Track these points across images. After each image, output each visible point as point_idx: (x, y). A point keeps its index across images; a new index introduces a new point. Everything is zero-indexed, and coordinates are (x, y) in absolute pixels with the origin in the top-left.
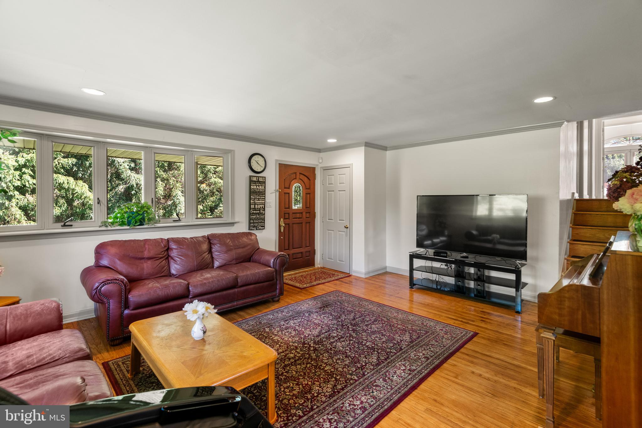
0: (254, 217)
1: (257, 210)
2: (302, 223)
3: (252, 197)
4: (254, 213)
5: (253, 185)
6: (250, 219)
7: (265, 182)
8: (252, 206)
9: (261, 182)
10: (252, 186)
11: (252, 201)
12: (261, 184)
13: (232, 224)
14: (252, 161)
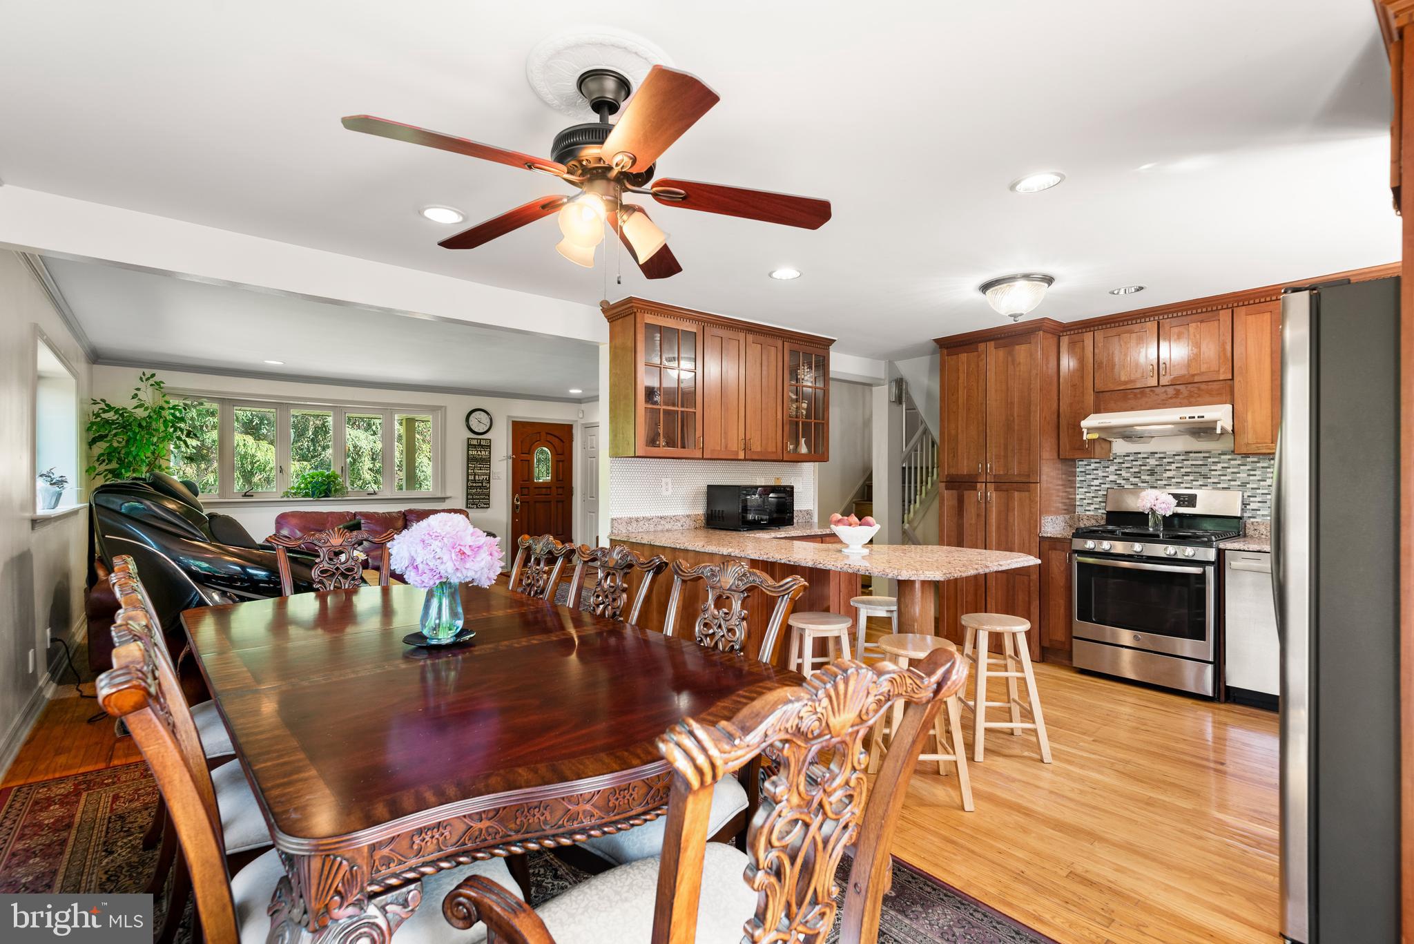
0: (473, 491)
1: (478, 483)
2: (550, 502)
3: (470, 465)
4: (473, 486)
5: (473, 451)
6: (468, 494)
7: (490, 446)
8: (471, 478)
9: (485, 446)
10: (470, 452)
11: (470, 471)
13: (443, 499)
14: (471, 418)
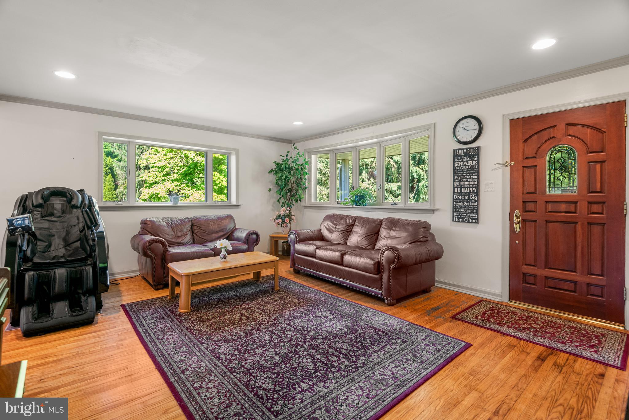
0: (460, 204)
1: (465, 196)
3: (456, 177)
4: (459, 199)
5: (458, 162)
6: (454, 207)
7: (479, 155)
8: (457, 190)
9: (472, 155)
10: (455, 163)
11: (455, 183)
12: (471, 158)
13: (432, 211)
14: (459, 127)
